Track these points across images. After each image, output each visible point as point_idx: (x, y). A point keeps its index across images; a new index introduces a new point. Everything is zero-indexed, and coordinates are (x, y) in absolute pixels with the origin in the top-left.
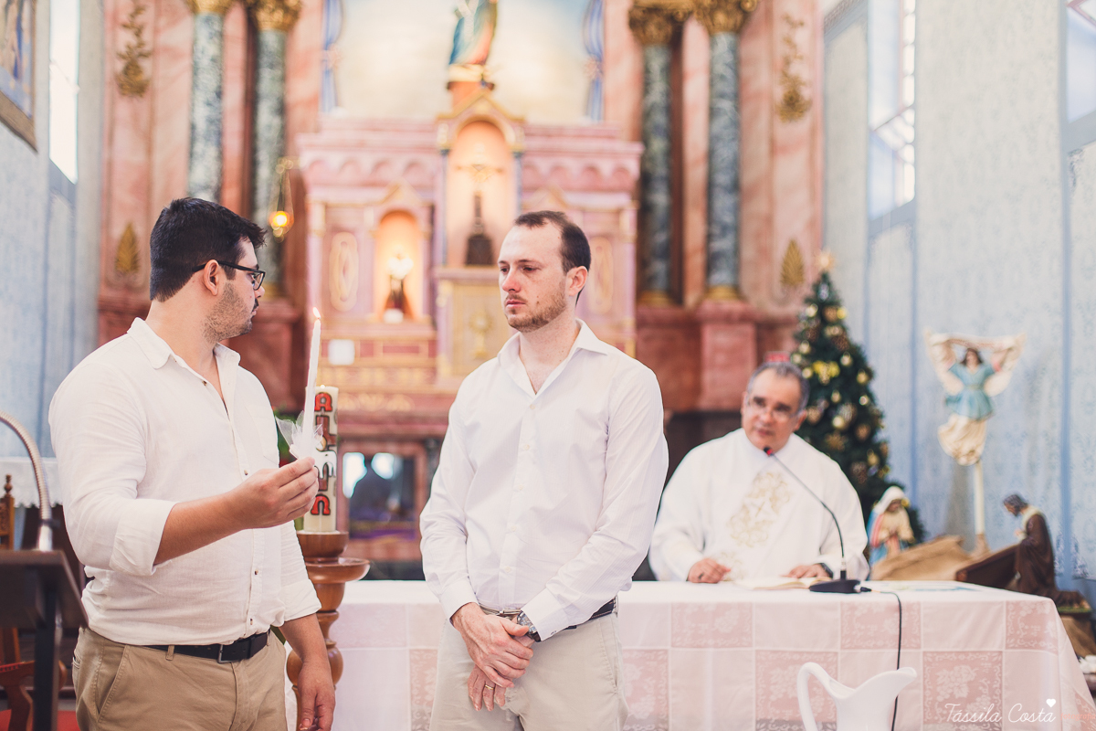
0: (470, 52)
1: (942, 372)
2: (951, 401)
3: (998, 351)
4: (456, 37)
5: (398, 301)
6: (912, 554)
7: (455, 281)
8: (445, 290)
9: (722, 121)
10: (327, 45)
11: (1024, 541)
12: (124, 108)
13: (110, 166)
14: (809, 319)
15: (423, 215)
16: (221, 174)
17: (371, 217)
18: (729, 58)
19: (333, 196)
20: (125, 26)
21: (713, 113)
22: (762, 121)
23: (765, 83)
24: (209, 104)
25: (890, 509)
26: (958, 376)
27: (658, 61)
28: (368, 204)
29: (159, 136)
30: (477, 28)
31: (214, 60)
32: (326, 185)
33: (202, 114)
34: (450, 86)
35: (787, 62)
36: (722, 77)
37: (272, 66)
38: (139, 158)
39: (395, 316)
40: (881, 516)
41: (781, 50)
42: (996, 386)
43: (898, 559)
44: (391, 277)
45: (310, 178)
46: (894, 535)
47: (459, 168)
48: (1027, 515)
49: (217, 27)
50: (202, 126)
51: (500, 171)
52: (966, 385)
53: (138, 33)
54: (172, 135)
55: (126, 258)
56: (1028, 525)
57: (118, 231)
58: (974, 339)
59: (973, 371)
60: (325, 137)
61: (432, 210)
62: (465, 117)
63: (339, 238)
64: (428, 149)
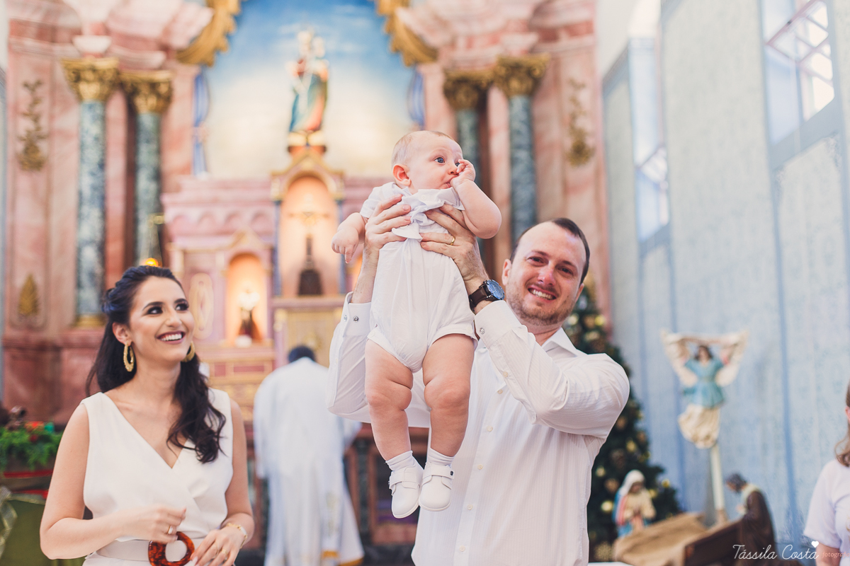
0: (306, 121)
1: (678, 366)
2: (689, 392)
3: (725, 347)
4: (294, 109)
5: (249, 329)
6: (654, 530)
7: (289, 309)
8: (281, 316)
9: (521, 168)
10: (197, 123)
11: (745, 516)
12: (24, 181)
13: (13, 228)
14: (573, 327)
15: (265, 256)
16: (105, 231)
17: (222, 260)
18: (523, 116)
19: (190, 244)
20: (25, 115)
21: (513, 161)
22: (555, 167)
23: (556, 135)
24: (93, 174)
25: (633, 491)
26: (692, 370)
27: (467, 122)
28: (220, 249)
29: (56, 202)
30: (310, 101)
31: (97, 139)
32: (187, 235)
33: (87, 182)
34: (290, 149)
35: (573, 117)
36: (519, 133)
37: (148, 141)
38: (38, 221)
39: (245, 341)
40: (625, 497)
41: (568, 108)
42: (726, 377)
43: (639, 535)
44: (242, 309)
45: (174, 230)
46: (637, 513)
47: (291, 215)
48: (747, 492)
49: (99, 111)
50: (87, 192)
51: (326, 216)
52: (700, 378)
53: (36, 119)
54: (64, 202)
55: (27, 303)
56: (748, 501)
57: (20, 281)
58: (705, 337)
59: (705, 365)
60: (185, 195)
61: (273, 252)
62: (294, 173)
63: (196, 279)
64: (266, 201)
